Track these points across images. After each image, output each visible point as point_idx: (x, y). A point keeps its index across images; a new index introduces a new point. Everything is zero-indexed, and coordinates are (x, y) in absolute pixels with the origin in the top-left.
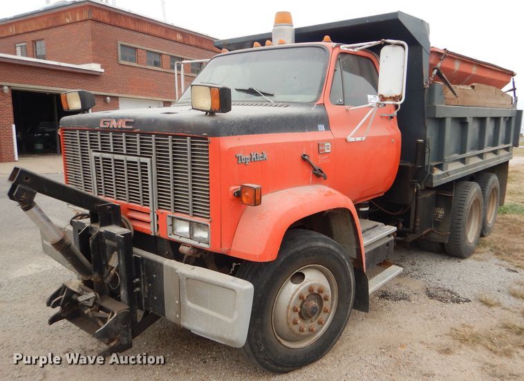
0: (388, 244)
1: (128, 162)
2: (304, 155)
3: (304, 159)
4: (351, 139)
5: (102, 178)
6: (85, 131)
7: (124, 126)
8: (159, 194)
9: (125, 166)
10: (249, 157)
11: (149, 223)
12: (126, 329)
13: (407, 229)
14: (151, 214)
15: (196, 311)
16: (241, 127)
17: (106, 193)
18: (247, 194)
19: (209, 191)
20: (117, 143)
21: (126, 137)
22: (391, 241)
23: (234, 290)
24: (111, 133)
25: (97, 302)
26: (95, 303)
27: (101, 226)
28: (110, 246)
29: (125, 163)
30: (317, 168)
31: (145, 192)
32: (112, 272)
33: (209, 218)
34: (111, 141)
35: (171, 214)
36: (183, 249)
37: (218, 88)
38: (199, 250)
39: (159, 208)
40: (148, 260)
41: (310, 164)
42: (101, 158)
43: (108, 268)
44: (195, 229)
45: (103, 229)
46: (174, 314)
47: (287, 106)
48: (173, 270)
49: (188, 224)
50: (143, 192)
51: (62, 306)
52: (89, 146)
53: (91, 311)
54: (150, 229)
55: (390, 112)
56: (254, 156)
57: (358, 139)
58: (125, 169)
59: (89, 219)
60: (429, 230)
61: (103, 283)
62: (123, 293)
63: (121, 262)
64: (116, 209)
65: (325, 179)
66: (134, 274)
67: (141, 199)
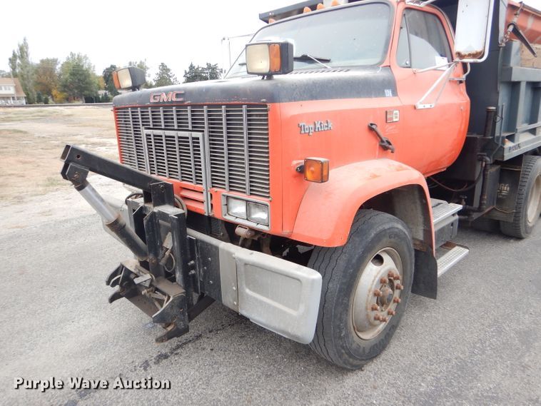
0: (452, 224)
1: (179, 137)
2: (372, 124)
3: (371, 129)
4: (420, 106)
5: (154, 156)
6: (136, 108)
7: (174, 99)
8: (212, 171)
9: (176, 142)
10: (312, 126)
11: (203, 202)
12: (183, 313)
13: (471, 207)
14: (205, 192)
15: (256, 300)
16: (304, 92)
17: (158, 172)
18: (312, 169)
19: (268, 166)
20: (168, 119)
21: (177, 111)
22: (456, 220)
23: (299, 280)
24: (161, 108)
25: (153, 283)
26: (151, 285)
27: (154, 206)
28: (164, 226)
29: (176, 139)
30: (384, 140)
31: (198, 169)
32: (167, 253)
33: (269, 197)
34: (162, 117)
35: (226, 192)
36: (239, 231)
37: (279, 43)
38: (256, 232)
39: (213, 187)
40: (203, 242)
41: (377, 135)
42: (152, 136)
43: (162, 250)
44: (253, 210)
45: (156, 209)
46: (231, 300)
47: (348, 70)
48: (229, 254)
49: (244, 203)
50: (196, 169)
51: (121, 285)
52: (141, 123)
53: (148, 292)
54: (203, 209)
55: (459, 76)
56: (318, 126)
57: (428, 106)
58: (177, 146)
59: (143, 198)
60: (491, 207)
61: (158, 265)
62: (178, 275)
63: (176, 243)
64: (169, 188)
65: (392, 152)
66: (189, 256)
67: (193, 177)
